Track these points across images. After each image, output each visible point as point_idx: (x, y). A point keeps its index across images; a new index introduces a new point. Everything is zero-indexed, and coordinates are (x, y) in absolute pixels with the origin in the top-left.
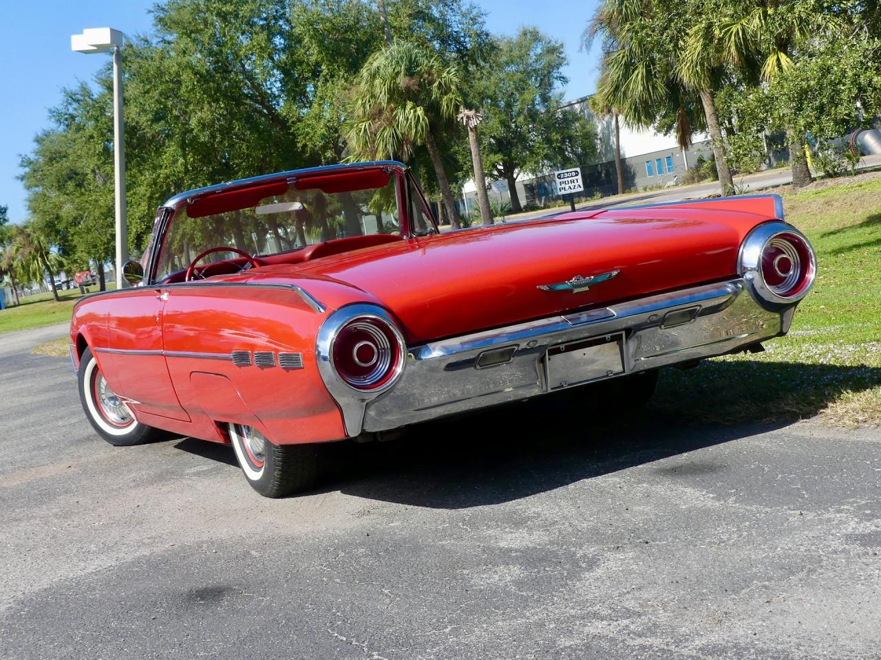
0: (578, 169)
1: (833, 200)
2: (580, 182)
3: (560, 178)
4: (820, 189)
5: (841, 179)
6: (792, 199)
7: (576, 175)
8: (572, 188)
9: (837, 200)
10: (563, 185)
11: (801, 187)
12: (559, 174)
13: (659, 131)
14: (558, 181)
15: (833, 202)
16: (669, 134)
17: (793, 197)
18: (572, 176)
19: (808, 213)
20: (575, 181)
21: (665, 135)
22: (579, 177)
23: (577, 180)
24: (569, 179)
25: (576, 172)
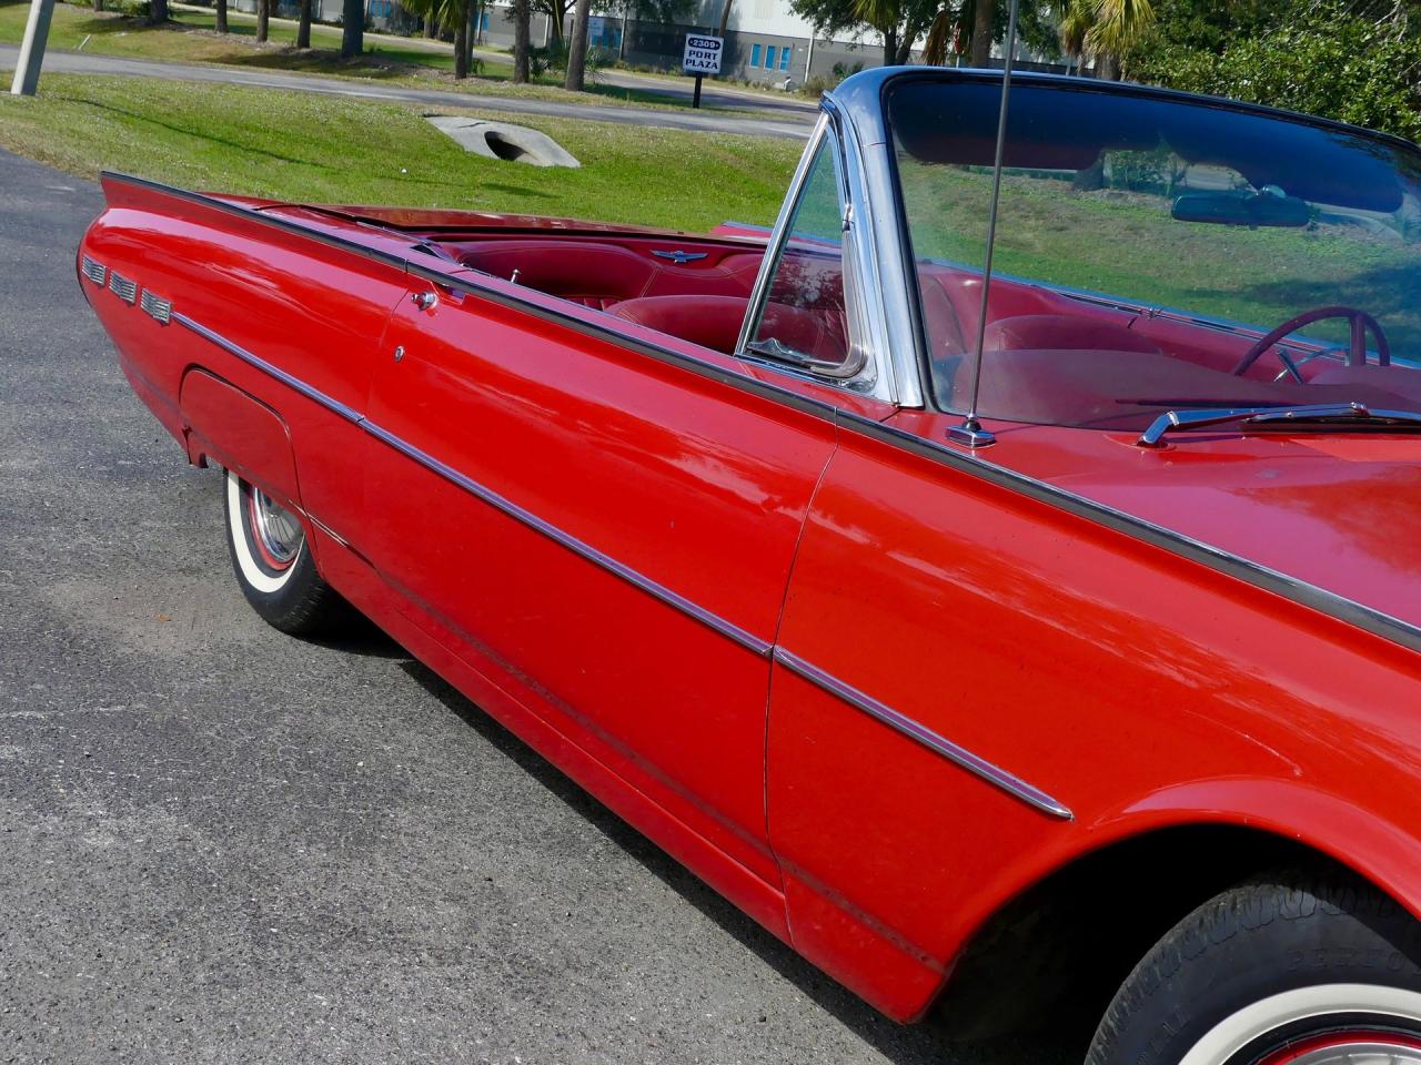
0: (721, 41)
1: (1142, 228)
2: (718, 60)
3: (691, 45)
4: (1119, 202)
5: (1149, 198)
6: (1073, 206)
7: (716, 48)
8: (705, 64)
9: (1148, 230)
10: (693, 57)
11: (1086, 190)
12: (692, 39)
13: (798, 11)
14: (688, 48)
15: (1143, 231)
16: (808, 19)
17: (1074, 202)
18: (709, 48)
19: (1104, 235)
20: (712, 57)
21: (803, 18)
22: (719, 52)
23: (715, 55)
24: (704, 51)
25: (717, 43)
